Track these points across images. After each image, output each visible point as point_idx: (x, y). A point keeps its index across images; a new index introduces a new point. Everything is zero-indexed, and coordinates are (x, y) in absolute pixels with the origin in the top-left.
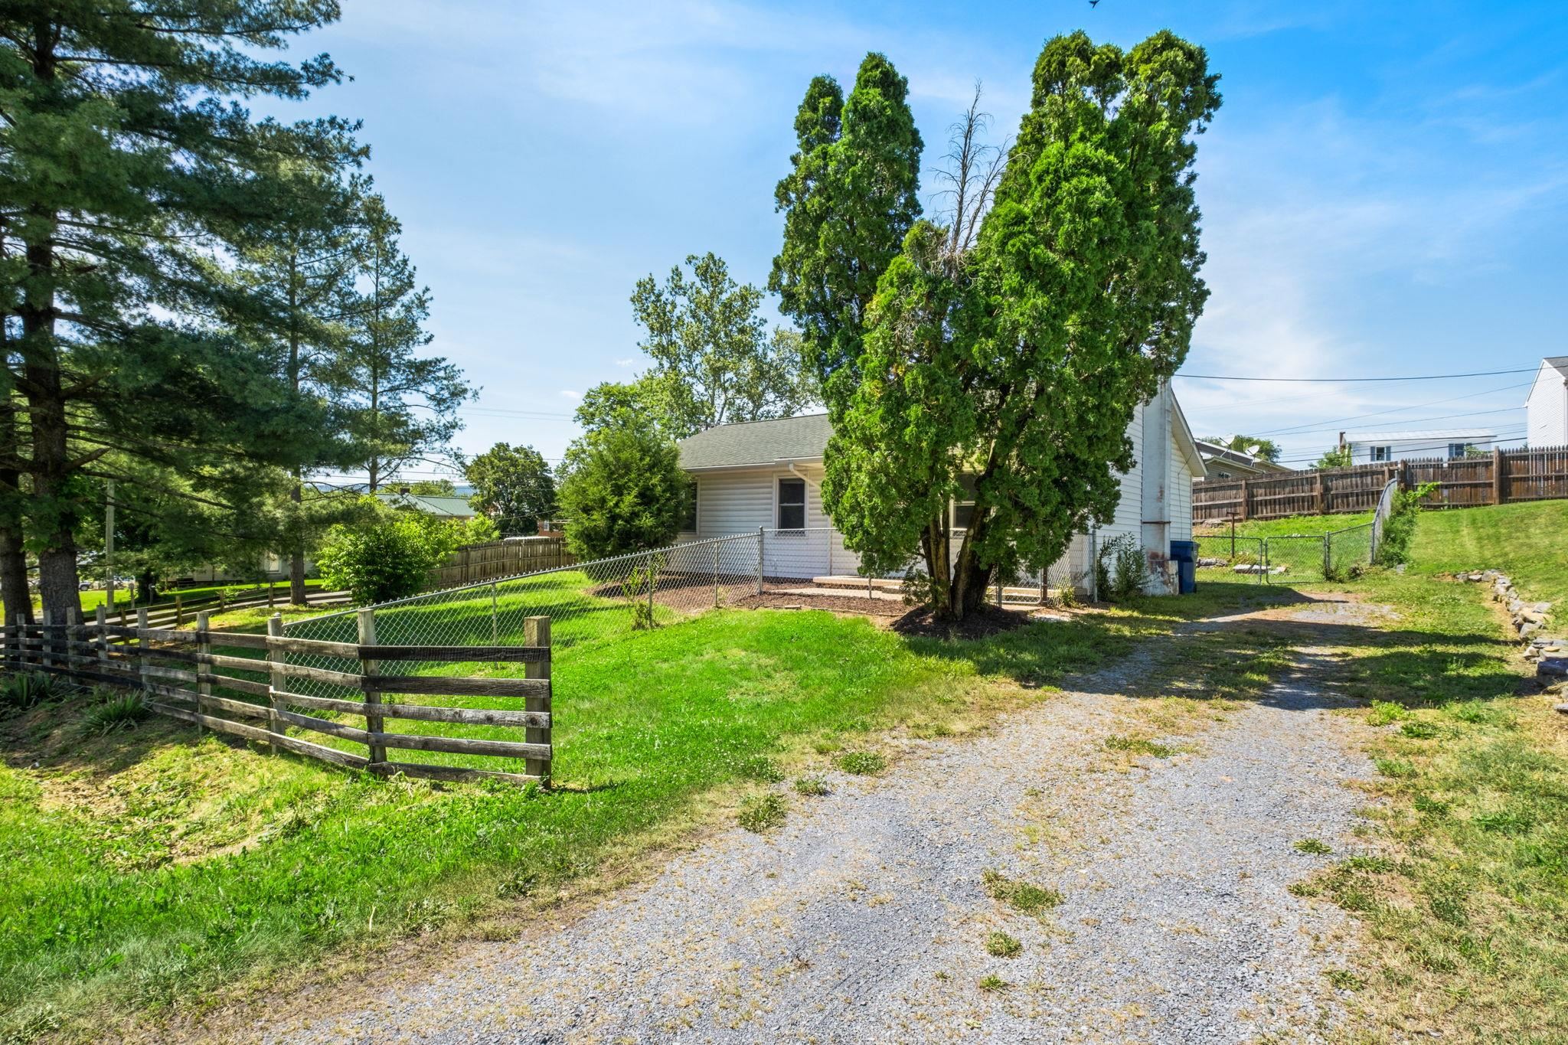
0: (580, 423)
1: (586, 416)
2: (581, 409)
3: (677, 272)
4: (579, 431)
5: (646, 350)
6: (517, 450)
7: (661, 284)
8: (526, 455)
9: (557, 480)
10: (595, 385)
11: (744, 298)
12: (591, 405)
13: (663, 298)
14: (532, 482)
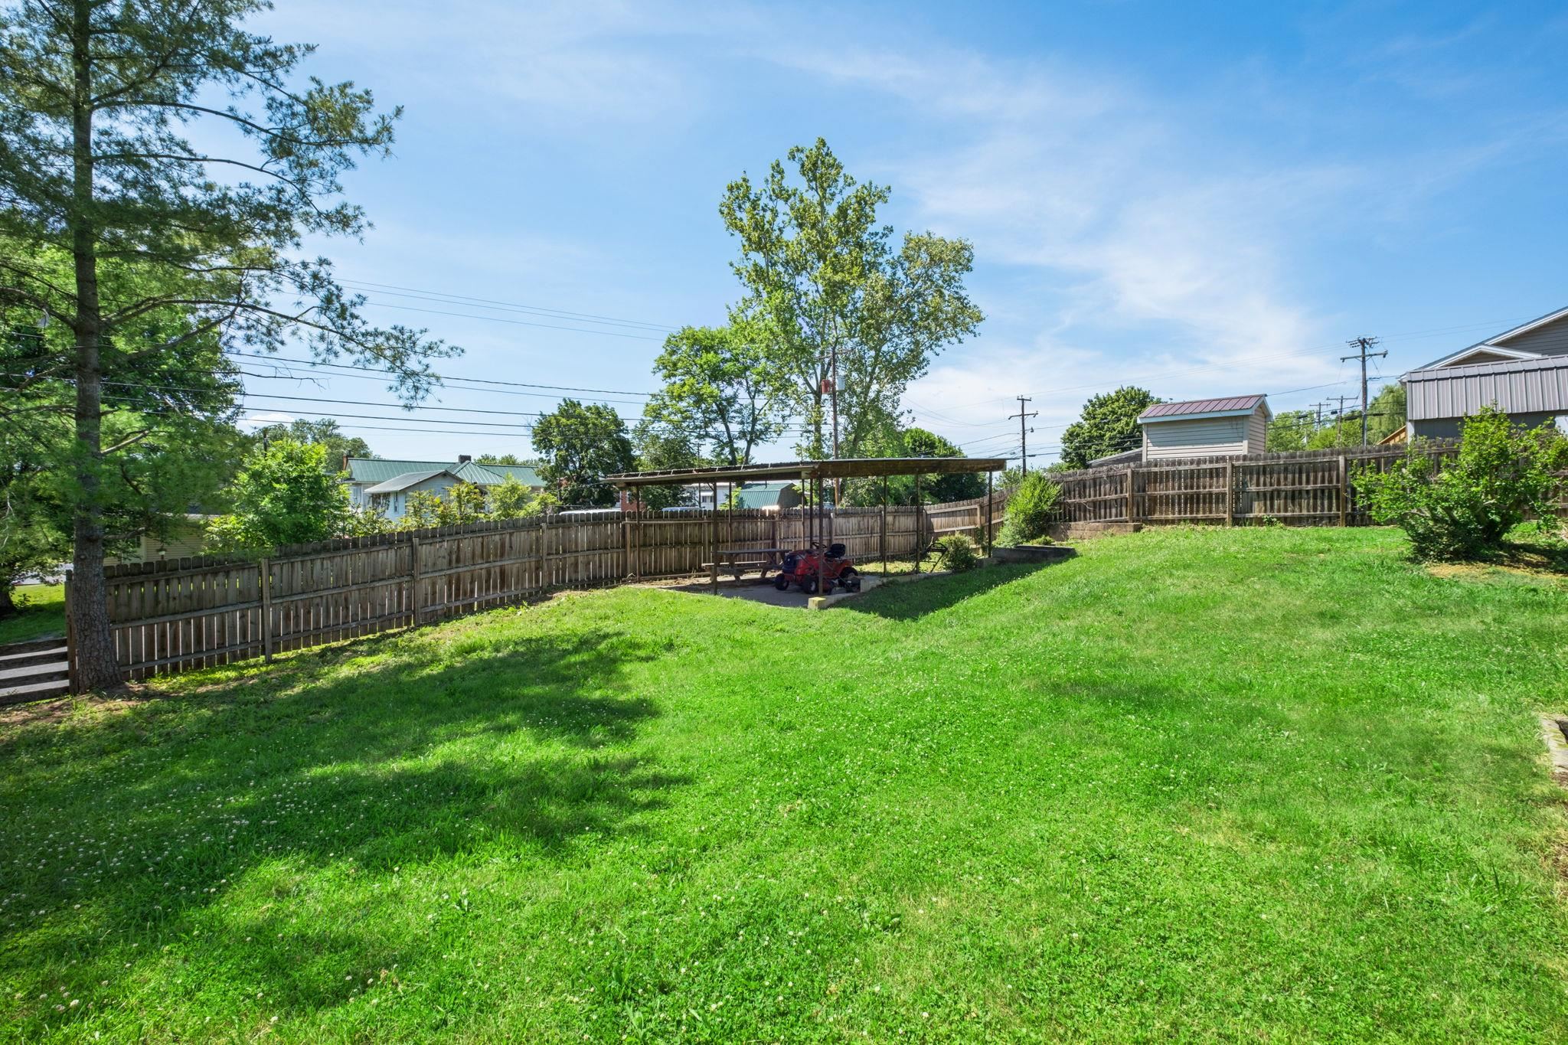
0: (660, 375)
1: (669, 367)
2: (661, 358)
3: (778, 169)
4: (659, 384)
5: (739, 273)
6: (589, 409)
7: (757, 187)
8: (599, 413)
9: (636, 442)
10: (676, 330)
11: (861, 201)
12: (673, 353)
13: (761, 203)
14: (606, 445)
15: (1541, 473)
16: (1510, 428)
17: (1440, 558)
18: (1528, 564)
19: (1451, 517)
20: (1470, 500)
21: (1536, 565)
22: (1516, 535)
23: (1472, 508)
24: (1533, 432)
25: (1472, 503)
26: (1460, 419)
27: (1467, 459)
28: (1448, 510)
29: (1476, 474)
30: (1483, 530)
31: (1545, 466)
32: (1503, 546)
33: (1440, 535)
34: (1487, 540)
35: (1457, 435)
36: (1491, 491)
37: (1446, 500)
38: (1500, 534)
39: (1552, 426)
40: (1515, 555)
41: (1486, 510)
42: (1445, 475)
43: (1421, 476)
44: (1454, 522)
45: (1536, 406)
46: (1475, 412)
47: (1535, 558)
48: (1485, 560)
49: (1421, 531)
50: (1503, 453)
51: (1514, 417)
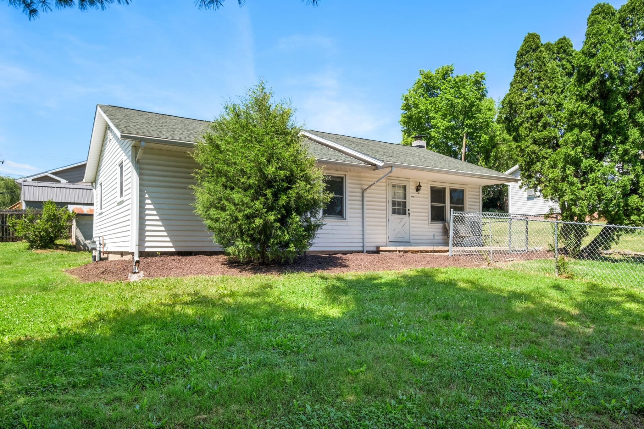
15: (64, 222)
16: (56, 207)
17: (37, 248)
18: (60, 249)
19: (40, 235)
20: (45, 229)
21: (62, 249)
22: (57, 242)
23: (46, 232)
24: (62, 209)
25: (46, 231)
26: (42, 202)
27: (45, 216)
28: (40, 232)
29: (47, 221)
30: (49, 239)
31: (65, 219)
32: (54, 244)
33: (37, 241)
34: (50, 243)
35: (41, 208)
36: (51, 226)
37: (39, 229)
38: (54, 241)
39: (67, 207)
40: (57, 247)
41: (50, 233)
42: (38, 221)
43: (31, 221)
44: (41, 236)
45: (64, 201)
46: (46, 200)
47: (62, 247)
48: (50, 248)
49: (31, 239)
50: (54, 215)
51: (57, 203)
